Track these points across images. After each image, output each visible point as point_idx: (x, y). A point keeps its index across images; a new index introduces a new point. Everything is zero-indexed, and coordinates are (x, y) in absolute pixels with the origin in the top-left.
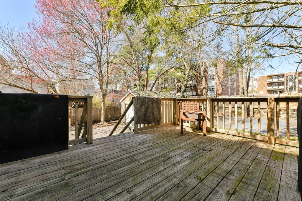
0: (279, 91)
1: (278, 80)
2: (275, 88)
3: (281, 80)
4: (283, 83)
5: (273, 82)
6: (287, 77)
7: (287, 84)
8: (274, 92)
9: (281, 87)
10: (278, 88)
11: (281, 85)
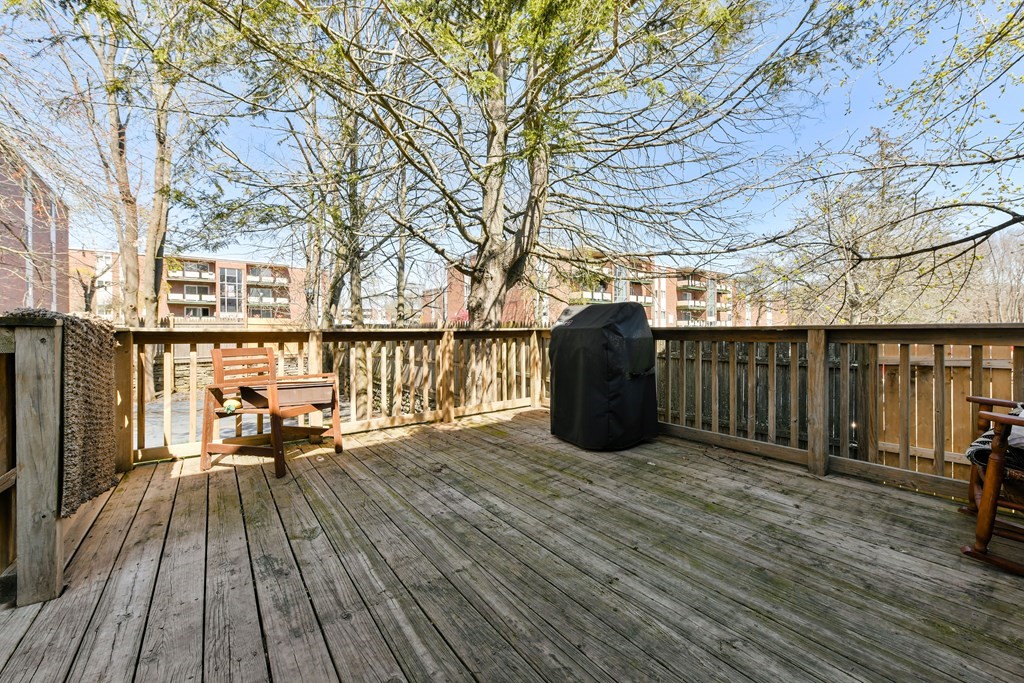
0: (201, 308)
1: (200, 277)
2: (193, 298)
3: (208, 276)
4: (213, 285)
5: (185, 279)
6: (222, 269)
7: (222, 288)
8: (188, 311)
9: (208, 298)
10: (201, 299)
11: (206, 293)
